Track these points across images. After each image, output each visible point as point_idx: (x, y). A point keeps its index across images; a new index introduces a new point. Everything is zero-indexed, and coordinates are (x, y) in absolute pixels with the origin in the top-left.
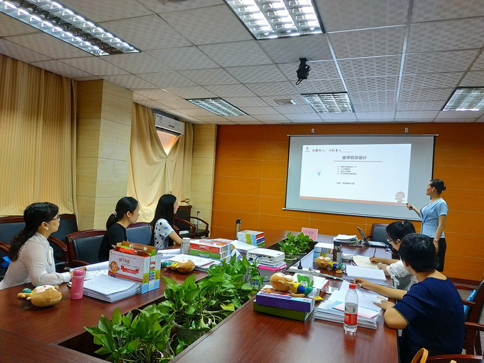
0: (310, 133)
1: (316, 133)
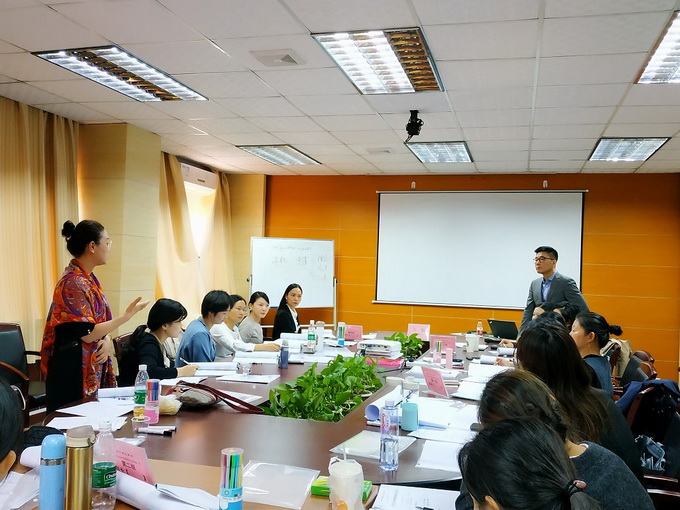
1: (419, 189)
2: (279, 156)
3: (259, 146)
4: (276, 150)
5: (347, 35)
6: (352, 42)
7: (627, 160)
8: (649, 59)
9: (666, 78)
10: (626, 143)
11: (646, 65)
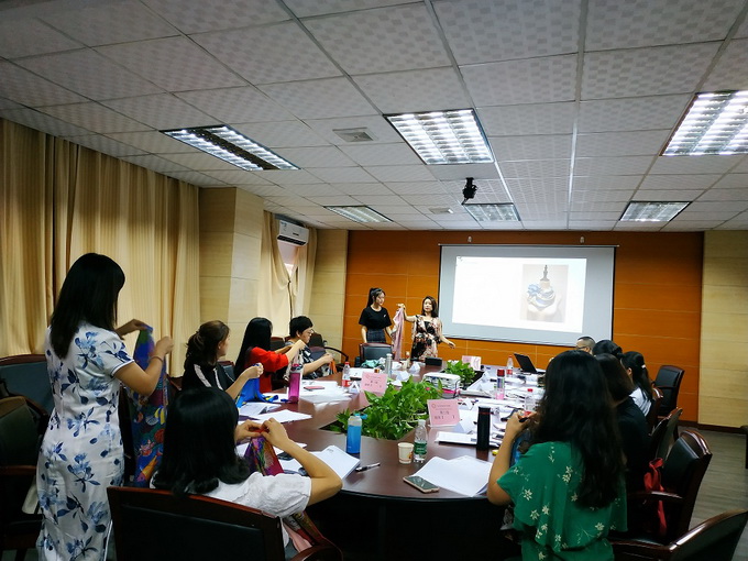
0: (465, 242)
1: (475, 242)
2: (358, 214)
3: (343, 207)
4: (356, 210)
5: (412, 116)
6: (417, 121)
7: (654, 220)
8: (673, 134)
9: (688, 151)
10: (652, 206)
11: (670, 139)
